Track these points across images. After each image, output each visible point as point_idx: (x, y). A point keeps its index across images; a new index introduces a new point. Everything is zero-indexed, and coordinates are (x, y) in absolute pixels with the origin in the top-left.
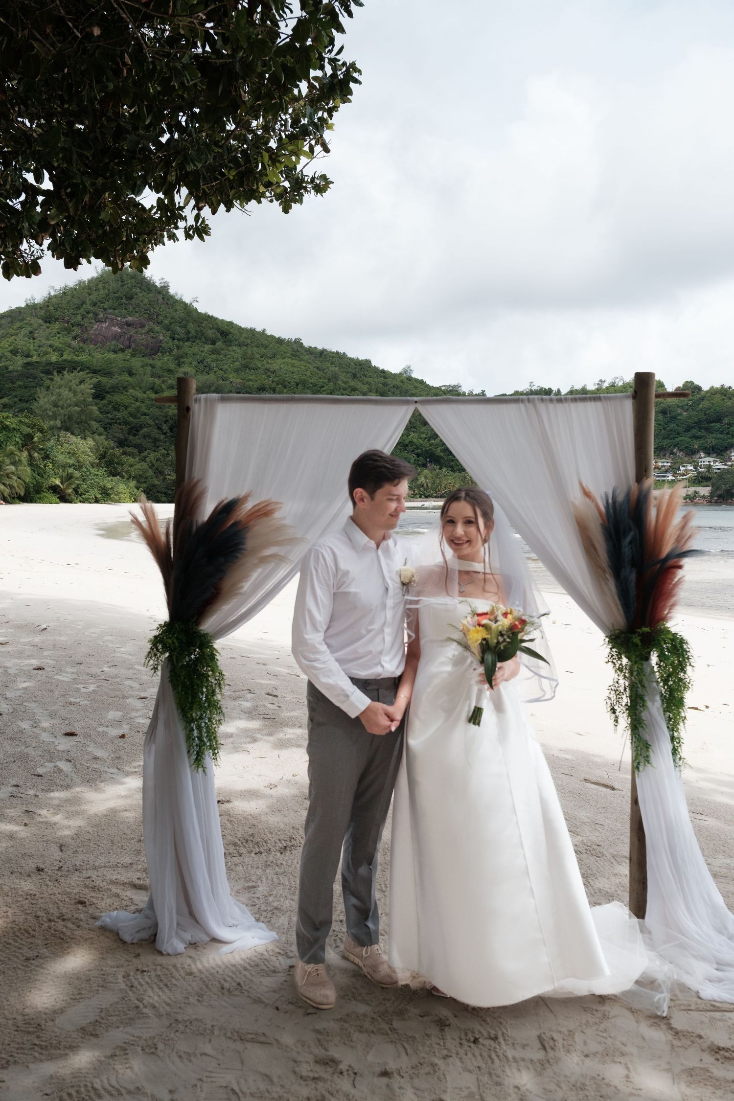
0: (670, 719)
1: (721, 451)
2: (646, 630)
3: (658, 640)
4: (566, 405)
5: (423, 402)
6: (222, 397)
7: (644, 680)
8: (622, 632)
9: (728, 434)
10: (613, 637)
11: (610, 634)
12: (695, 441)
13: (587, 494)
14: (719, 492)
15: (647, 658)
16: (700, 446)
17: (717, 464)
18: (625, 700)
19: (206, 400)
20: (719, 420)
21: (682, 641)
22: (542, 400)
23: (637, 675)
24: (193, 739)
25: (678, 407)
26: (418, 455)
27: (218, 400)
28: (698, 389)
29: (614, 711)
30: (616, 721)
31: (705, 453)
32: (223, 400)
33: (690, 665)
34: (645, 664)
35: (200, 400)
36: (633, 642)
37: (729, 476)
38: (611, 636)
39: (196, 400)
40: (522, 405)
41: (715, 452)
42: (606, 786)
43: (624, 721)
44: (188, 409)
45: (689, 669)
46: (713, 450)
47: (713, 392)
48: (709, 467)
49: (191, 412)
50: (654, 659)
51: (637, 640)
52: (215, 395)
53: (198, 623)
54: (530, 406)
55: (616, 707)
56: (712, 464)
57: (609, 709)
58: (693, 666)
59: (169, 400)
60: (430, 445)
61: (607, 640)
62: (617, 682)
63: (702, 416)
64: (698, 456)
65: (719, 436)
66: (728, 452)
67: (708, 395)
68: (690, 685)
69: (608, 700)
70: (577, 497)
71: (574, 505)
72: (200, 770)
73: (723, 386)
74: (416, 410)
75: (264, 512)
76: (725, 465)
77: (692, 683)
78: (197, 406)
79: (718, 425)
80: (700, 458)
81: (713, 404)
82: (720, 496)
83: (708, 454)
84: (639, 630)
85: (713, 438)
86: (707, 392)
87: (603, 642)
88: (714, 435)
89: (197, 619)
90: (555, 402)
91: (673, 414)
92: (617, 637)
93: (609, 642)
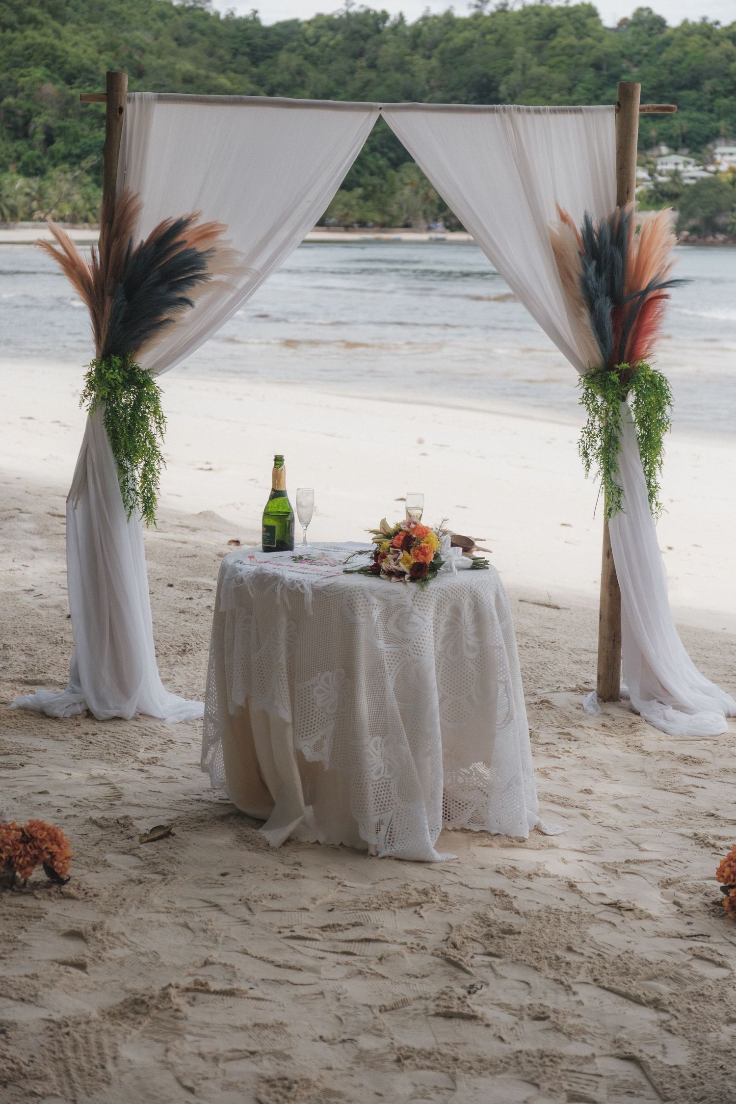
0: (646, 463)
1: (699, 143)
2: (625, 365)
3: (638, 377)
4: (544, 116)
5: (388, 109)
6: (159, 96)
7: (620, 422)
8: (598, 371)
9: (711, 111)
11: (584, 373)
12: (651, 123)
13: (564, 218)
14: (692, 222)
15: (624, 399)
16: (661, 134)
17: (690, 168)
18: (599, 443)
19: (141, 99)
20: (694, 84)
21: (662, 379)
22: (519, 110)
23: (612, 416)
25: (623, 56)
27: (155, 100)
28: (659, 23)
29: (586, 454)
30: (588, 465)
31: (669, 146)
32: (160, 99)
33: (669, 404)
34: (622, 404)
35: (134, 99)
36: (610, 380)
37: (711, 192)
38: (587, 375)
39: (129, 99)
40: (496, 115)
41: (688, 146)
43: (596, 466)
44: (121, 110)
45: (667, 409)
46: (683, 141)
47: (688, 30)
48: (675, 175)
49: (124, 113)
50: (631, 398)
51: (615, 377)
52: (150, 93)
54: (506, 116)
55: (589, 451)
56: (681, 167)
57: (581, 454)
58: (671, 405)
59: (98, 98)
61: (582, 379)
62: (592, 424)
63: (666, 77)
64: (655, 152)
65: (696, 115)
66: (710, 146)
67: (679, 35)
68: (668, 426)
69: (581, 444)
70: (552, 220)
71: (550, 231)
73: (704, 19)
74: (380, 118)
75: (208, 233)
76: (705, 170)
77: (670, 423)
78: (130, 106)
79: (692, 95)
80: (661, 156)
81: (686, 53)
82: (694, 230)
83: (675, 149)
84: (617, 366)
85: (683, 118)
86: (676, 30)
88: (686, 114)
90: (533, 113)
91: (614, 70)
92: (593, 376)
93: (584, 382)
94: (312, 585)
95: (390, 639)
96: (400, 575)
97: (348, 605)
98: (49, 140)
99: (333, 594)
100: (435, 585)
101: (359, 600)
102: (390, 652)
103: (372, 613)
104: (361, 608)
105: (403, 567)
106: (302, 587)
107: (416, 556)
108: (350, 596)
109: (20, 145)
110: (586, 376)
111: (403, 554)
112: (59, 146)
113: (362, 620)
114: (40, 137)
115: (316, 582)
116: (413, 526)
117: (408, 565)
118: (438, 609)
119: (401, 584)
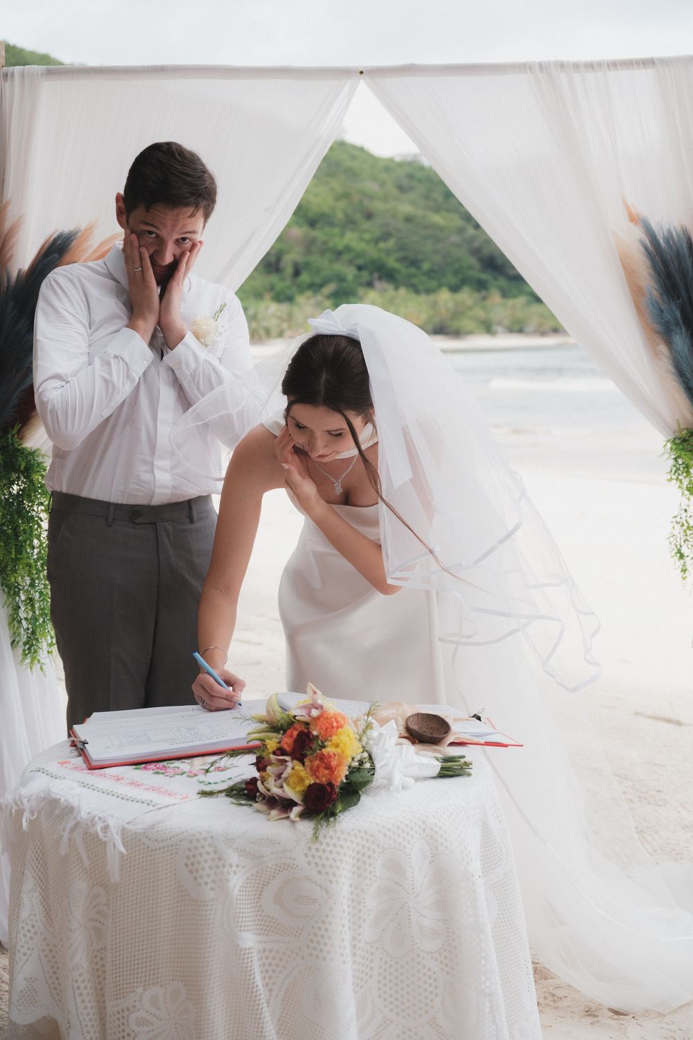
4: (599, 74)
5: (372, 73)
8: (691, 433)
10: (677, 441)
11: (671, 437)
13: (634, 219)
19: (22, 75)
24: (20, 622)
26: (360, 268)
29: (680, 554)
30: (684, 571)
35: (13, 74)
38: (675, 439)
40: (531, 76)
42: (669, 721)
53: (21, 435)
54: (543, 76)
55: (684, 549)
57: (673, 553)
60: (380, 250)
61: (669, 445)
62: (686, 510)
69: (672, 539)
71: (615, 235)
72: (37, 666)
78: (7, 85)
87: (662, 450)
89: (19, 431)
90: (583, 70)
92: (684, 440)
93: (671, 448)
94: (123, 829)
95: (268, 926)
96: (287, 805)
97: (186, 865)
98: (297, 273)
99: (162, 845)
100: (350, 821)
101: (205, 856)
102: (271, 951)
103: (228, 881)
104: (208, 871)
105: (290, 793)
106: (106, 828)
107: (314, 772)
108: (189, 850)
109: (274, 278)
110: (674, 442)
111: (292, 766)
112: (305, 277)
113: (211, 894)
114: (289, 271)
115: (129, 823)
116: (315, 713)
117: (298, 789)
118: (359, 868)
119: (286, 822)
